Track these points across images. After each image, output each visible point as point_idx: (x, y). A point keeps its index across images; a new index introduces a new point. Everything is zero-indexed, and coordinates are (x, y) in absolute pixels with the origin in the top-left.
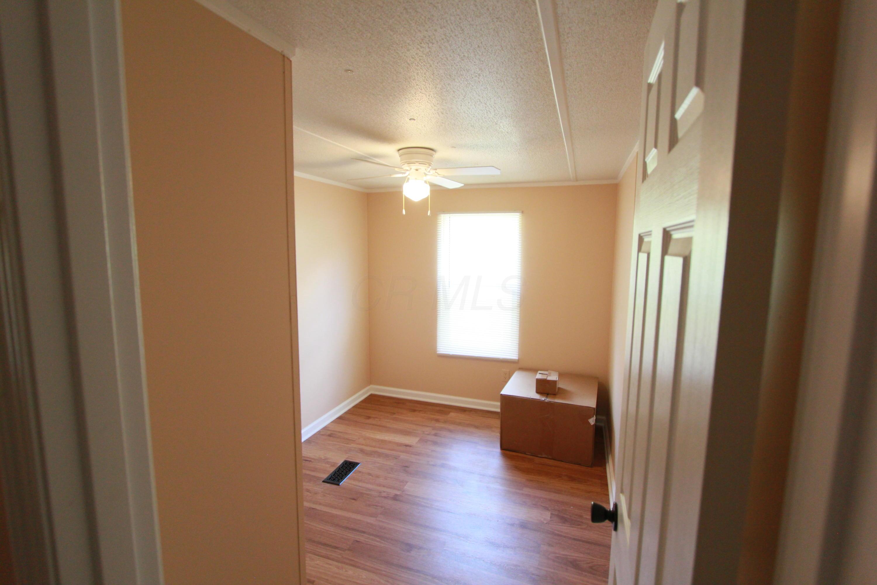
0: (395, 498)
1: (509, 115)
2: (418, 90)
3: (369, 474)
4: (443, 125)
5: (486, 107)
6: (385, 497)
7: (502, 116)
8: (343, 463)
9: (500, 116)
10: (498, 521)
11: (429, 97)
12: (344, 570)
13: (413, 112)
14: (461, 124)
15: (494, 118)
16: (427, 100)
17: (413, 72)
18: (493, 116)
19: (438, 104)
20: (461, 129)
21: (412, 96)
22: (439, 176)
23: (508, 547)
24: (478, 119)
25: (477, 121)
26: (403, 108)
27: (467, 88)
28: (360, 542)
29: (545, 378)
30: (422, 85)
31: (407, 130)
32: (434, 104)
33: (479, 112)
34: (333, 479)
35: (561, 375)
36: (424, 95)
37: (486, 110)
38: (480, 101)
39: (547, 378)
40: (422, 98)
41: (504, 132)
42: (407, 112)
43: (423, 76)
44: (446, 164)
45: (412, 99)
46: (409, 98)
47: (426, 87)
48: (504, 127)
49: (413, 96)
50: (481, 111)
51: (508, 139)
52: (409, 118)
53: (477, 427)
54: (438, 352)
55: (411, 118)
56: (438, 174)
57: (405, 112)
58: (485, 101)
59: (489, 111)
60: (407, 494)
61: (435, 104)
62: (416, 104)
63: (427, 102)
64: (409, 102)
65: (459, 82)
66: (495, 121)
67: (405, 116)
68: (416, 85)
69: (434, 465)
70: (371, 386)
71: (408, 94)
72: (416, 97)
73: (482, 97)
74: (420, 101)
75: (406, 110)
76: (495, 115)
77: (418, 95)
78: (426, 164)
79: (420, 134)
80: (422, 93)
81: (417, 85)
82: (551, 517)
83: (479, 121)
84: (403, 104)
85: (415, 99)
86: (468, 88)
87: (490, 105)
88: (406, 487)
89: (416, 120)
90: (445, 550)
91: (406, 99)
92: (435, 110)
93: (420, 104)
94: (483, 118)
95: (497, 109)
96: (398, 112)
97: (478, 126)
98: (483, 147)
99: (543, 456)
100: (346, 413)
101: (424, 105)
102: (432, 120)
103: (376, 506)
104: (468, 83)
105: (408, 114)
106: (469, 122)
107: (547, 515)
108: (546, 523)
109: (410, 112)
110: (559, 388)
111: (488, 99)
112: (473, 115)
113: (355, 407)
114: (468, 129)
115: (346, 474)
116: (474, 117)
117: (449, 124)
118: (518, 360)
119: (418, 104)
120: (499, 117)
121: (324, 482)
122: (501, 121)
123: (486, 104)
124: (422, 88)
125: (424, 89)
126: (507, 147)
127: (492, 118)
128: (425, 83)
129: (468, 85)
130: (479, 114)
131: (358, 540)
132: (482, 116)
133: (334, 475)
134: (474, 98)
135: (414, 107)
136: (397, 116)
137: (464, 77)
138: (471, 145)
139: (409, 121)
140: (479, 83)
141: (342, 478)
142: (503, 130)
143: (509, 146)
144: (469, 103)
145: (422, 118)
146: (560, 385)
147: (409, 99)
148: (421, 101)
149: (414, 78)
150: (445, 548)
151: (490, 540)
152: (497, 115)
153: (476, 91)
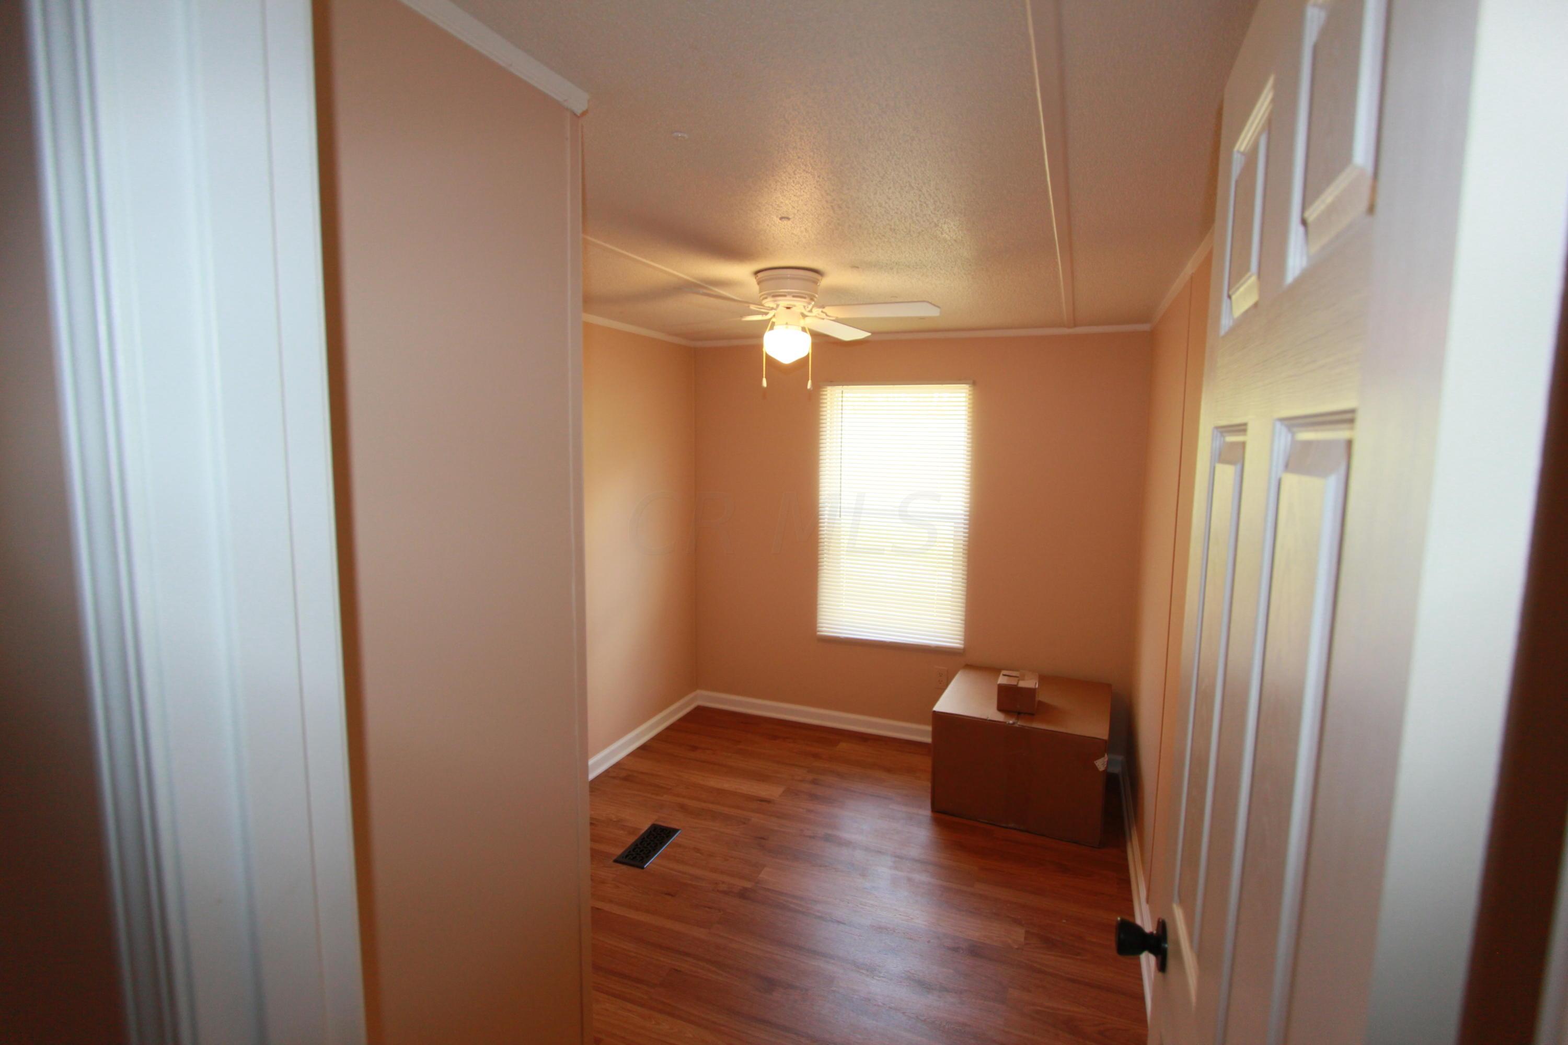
0: (743, 894)
1: (962, 210)
2: (800, 167)
3: (697, 850)
4: (840, 228)
5: (920, 196)
6: (725, 893)
7: (949, 211)
8: (649, 829)
9: (944, 212)
10: (929, 942)
11: (818, 179)
12: (653, 1022)
13: (788, 205)
14: (873, 227)
15: (932, 216)
16: (814, 184)
17: (793, 135)
18: (932, 212)
19: (834, 190)
20: (871, 235)
21: (787, 178)
22: (828, 318)
23: (947, 990)
24: (903, 218)
25: (901, 221)
26: (771, 198)
27: (889, 162)
28: (680, 971)
29: (1015, 683)
30: (808, 158)
31: (773, 237)
32: (826, 191)
33: (906, 204)
34: (632, 858)
35: (1043, 679)
36: (810, 174)
37: (920, 201)
38: (910, 185)
39: (1018, 683)
40: (807, 181)
41: (949, 241)
42: (776, 204)
43: (810, 142)
44: (840, 296)
45: (787, 183)
46: (782, 180)
47: (815, 161)
48: (950, 231)
49: (790, 178)
50: (911, 203)
51: (955, 253)
52: (780, 216)
53: (889, 770)
54: (818, 633)
55: (783, 216)
56: (827, 315)
57: (774, 205)
58: (918, 184)
59: (925, 203)
60: (765, 888)
61: (828, 192)
62: (795, 190)
63: (815, 187)
64: (782, 187)
65: (876, 152)
66: (935, 220)
67: (773, 212)
68: (797, 157)
69: (810, 837)
70: (699, 692)
71: (782, 173)
72: (794, 179)
73: (915, 177)
74: (801, 186)
75: (776, 202)
76: (935, 209)
77: (799, 176)
78: (805, 298)
79: (798, 243)
80: (807, 172)
81: (799, 158)
82: (1026, 938)
83: (905, 219)
84: (771, 192)
85: (793, 181)
86: (891, 162)
87: (927, 191)
88: (763, 876)
89: (791, 220)
90: (834, 991)
91: (776, 182)
92: (827, 202)
93: (802, 191)
94: (914, 215)
95: (939, 199)
96: (760, 205)
97: (902, 230)
98: (909, 267)
99: (1012, 825)
100: (653, 739)
101: (808, 193)
102: (820, 220)
103: (709, 908)
104: (891, 153)
105: (777, 210)
106: (887, 222)
107: (1018, 935)
108: (1017, 949)
109: (782, 205)
110: (1040, 702)
111: (926, 181)
112: (896, 211)
113: (668, 729)
114: (884, 236)
115: (655, 849)
116: (897, 213)
117: (850, 226)
118: (964, 650)
119: (797, 191)
120: (943, 214)
121: (616, 861)
122: (945, 221)
123: (920, 191)
124: (808, 162)
125: (811, 164)
126: (952, 267)
127: (930, 215)
128: (814, 154)
129: (891, 157)
130: (906, 208)
131: (679, 969)
132: (912, 212)
133: (634, 850)
134: (900, 180)
135: (790, 196)
136: (759, 212)
137: (884, 144)
138: (887, 264)
139: (780, 221)
140: (910, 153)
141: (649, 857)
142: (948, 235)
143: (955, 264)
144: (890, 188)
145: (802, 215)
146: (1042, 697)
147: (782, 182)
148: (803, 186)
149: (794, 145)
150: (832, 989)
151: (915, 975)
152: (938, 211)
153: (904, 168)
